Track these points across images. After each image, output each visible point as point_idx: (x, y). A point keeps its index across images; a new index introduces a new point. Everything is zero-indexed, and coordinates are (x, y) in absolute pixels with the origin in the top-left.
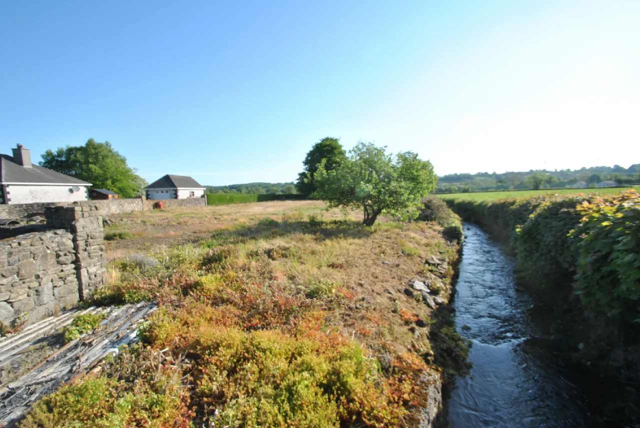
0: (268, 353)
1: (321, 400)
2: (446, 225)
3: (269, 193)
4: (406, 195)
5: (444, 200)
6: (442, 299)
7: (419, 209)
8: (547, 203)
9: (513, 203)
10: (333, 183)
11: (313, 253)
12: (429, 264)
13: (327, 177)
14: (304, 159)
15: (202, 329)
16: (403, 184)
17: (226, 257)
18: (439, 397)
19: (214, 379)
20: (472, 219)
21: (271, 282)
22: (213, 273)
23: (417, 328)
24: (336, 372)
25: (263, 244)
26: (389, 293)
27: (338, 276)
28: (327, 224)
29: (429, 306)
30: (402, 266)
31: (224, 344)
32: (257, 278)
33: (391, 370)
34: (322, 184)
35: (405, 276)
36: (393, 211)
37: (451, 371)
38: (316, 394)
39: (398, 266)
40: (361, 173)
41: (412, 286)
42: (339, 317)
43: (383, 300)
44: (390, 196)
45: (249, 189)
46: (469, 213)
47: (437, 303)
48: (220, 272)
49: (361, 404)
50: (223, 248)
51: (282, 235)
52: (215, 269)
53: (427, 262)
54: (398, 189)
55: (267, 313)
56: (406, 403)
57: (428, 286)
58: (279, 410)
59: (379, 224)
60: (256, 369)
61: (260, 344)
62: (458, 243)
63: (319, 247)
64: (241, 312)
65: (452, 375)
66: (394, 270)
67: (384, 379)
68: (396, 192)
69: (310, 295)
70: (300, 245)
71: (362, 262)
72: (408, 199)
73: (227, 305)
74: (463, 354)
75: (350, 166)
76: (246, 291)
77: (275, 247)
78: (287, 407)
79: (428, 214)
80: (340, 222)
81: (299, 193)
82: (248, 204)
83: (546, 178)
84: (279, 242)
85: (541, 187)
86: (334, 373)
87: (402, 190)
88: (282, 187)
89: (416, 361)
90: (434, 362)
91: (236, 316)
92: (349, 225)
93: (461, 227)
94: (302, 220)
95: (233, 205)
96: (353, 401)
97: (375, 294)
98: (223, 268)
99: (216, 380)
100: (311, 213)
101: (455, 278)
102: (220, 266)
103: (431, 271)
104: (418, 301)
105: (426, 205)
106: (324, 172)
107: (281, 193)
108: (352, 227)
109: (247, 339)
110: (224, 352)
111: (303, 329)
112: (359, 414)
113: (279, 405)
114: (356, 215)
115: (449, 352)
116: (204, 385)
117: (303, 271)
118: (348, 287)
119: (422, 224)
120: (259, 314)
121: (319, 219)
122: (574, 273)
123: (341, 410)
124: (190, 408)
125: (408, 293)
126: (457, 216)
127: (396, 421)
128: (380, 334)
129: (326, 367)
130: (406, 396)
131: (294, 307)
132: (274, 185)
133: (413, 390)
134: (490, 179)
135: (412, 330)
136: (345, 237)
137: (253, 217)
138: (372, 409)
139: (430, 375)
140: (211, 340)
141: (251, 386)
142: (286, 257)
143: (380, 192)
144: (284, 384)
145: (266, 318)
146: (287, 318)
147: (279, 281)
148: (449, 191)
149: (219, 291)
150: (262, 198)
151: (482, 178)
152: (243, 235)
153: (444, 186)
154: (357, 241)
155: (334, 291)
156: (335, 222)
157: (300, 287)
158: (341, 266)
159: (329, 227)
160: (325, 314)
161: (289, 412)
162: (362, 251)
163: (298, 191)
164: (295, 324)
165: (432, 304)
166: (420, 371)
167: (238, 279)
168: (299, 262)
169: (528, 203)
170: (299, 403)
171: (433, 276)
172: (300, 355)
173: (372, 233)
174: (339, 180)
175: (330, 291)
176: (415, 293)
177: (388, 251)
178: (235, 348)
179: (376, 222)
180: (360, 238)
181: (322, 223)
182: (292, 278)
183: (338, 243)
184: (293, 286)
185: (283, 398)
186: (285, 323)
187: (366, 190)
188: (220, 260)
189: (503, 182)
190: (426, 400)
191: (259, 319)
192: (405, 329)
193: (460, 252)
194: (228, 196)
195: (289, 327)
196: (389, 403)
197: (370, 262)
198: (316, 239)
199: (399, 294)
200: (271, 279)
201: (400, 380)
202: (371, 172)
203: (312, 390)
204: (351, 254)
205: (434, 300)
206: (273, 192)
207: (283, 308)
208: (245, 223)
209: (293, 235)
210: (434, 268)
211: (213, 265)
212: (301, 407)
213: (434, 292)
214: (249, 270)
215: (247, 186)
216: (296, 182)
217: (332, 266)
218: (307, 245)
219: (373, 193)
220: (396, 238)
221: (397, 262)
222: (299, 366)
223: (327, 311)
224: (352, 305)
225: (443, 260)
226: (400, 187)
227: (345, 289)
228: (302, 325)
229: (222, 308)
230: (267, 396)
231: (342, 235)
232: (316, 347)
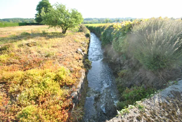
0: (34, 75)
1: (54, 83)
2: (86, 33)
3: (24, 22)
4: (74, 23)
5: (85, 26)
6: (85, 53)
7: (78, 28)
8: (108, 26)
9: (101, 27)
10: (49, 18)
11: (46, 43)
12: (82, 44)
13: (46, 15)
14: (36, 8)
15: (4, 74)
16: (73, 19)
17: (8, 48)
18: (85, 74)
19: (15, 87)
20: (93, 31)
21: (31, 54)
22: (4, 54)
23: (79, 60)
24: (58, 75)
25: (24, 42)
26: (71, 53)
27: (56, 50)
28: (49, 34)
29: (82, 55)
30: (75, 45)
31: (15, 76)
32: (25, 54)
33: (73, 71)
34: (45, 18)
35: (76, 48)
36: (71, 29)
37: (88, 69)
38: (52, 82)
39: (73, 45)
40: (58, 14)
41: (78, 50)
42: (57, 61)
43: (70, 55)
44: (69, 23)
45: (14, 21)
46: (92, 30)
47: (84, 54)
48: (7, 54)
49: (66, 81)
50: (6, 44)
51: (32, 38)
52: (5, 53)
53: (81, 44)
54: (72, 21)
55: (31, 64)
56: (77, 78)
57: (82, 50)
58: (41, 89)
59: (67, 33)
60: (30, 81)
61: (30, 73)
62: (89, 38)
63: (47, 41)
64: (21, 65)
65: (88, 70)
66: (72, 46)
67: (71, 74)
68: (71, 22)
69: (46, 57)
70: (40, 41)
71: (63, 45)
72: (75, 25)
73: (14, 64)
74: (90, 65)
75: (54, 11)
76: (21, 58)
77: (30, 42)
78: (43, 87)
79: (81, 30)
80: (54, 33)
81: (37, 22)
82: (14, 27)
83: (109, 20)
84: (31, 41)
85: (108, 22)
86: (57, 75)
87: (73, 21)
88: (29, 20)
89: (79, 68)
90: (84, 68)
91: (19, 67)
92: (58, 34)
93: (90, 34)
94: (40, 32)
95: (7, 27)
96: (63, 81)
97: (67, 54)
98: (8, 52)
99: (16, 87)
100: (43, 30)
101: (89, 47)
102: (6, 52)
103: (83, 46)
104: (79, 54)
105: (80, 27)
106: (44, 13)
107: (29, 23)
108: (59, 34)
109: (25, 73)
110: (16, 79)
111: (46, 67)
112: (65, 83)
113: (41, 87)
114: (59, 30)
115: (87, 65)
116: (11, 89)
117: (43, 50)
118: (59, 53)
119: (80, 33)
120: (28, 65)
121: (46, 32)
122: (112, 43)
123: (60, 83)
124: (7, 97)
125: (77, 52)
126: (89, 30)
127: (75, 82)
128: (70, 64)
129: (54, 75)
130: (77, 76)
131: (41, 61)
132: (25, 19)
133: (78, 74)
134: (97, 20)
135: (78, 61)
136: (56, 38)
137: (18, 32)
138: (69, 81)
139: (82, 70)
140: (9, 76)
141: (29, 86)
142: (35, 45)
143: (66, 21)
144: (41, 82)
145: (31, 66)
146: (39, 64)
147: (34, 54)
148: (87, 23)
149: (8, 60)
150: (21, 24)
151: (95, 19)
152: (14, 39)
153: (86, 21)
154: (60, 39)
155: (54, 54)
156: (52, 33)
157: (42, 54)
158: (56, 47)
159: (50, 34)
160: (53, 61)
161: (44, 88)
162: (63, 42)
163: (36, 21)
164: (43, 66)
165: (83, 54)
166: (80, 70)
167: (16, 55)
168: (41, 47)
169: (105, 26)
170: (47, 85)
171: (83, 47)
172: (46, 73)
173: (65, 36)
174: (51, 17)
175: (53, 55)
176: (79, 52)
177: (71, 41)
178: (20, 77)
179: (66, 33)
180: (61, 38)
181: (48, 33)
182: (39, 52)
183: (54, 40)
184: (40, 55)
185: (41, 85)
186: (39, 66)
187: (61, 21)
188: (6, 49)
189: (100, 21)
190: (81, 76)
191: (29, 66)
192: (77, 61)
193: (90, 41)
194: (3, 23)
195: (41, 67)
196: (73, 78)
197: (65, 45)
198: (46, 39)
199: (74, 53)
200: (31, 53)
201: (75, 73)
202: (62, 14)
203: (51, 81)
204: (59, 43)
205: (84, 53)
206: (26, 22)
207: (37, 62)
208: (14, 34)
209: (37, 38)
210: (83, 45)
211: (3, 51)
212: (48, 86)
213: (83, 51)
214: (20, 51)
215: (12, 19)
216: (35, 18)
217: (53, 47)
218: (43, 41)
219: (64, 22)
220: (72, 37)
221: (73, 44)
222: (45, 76)
223: (53, 60)
224: (61, 57)
225: (85, 43)
226: (72, 20)
227: (58, 53)
228: (45, 65)
229: (11, 65)
230: (36, 86)
231: (55, 37)
232: (51, 70)
